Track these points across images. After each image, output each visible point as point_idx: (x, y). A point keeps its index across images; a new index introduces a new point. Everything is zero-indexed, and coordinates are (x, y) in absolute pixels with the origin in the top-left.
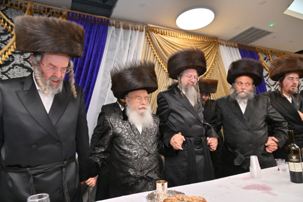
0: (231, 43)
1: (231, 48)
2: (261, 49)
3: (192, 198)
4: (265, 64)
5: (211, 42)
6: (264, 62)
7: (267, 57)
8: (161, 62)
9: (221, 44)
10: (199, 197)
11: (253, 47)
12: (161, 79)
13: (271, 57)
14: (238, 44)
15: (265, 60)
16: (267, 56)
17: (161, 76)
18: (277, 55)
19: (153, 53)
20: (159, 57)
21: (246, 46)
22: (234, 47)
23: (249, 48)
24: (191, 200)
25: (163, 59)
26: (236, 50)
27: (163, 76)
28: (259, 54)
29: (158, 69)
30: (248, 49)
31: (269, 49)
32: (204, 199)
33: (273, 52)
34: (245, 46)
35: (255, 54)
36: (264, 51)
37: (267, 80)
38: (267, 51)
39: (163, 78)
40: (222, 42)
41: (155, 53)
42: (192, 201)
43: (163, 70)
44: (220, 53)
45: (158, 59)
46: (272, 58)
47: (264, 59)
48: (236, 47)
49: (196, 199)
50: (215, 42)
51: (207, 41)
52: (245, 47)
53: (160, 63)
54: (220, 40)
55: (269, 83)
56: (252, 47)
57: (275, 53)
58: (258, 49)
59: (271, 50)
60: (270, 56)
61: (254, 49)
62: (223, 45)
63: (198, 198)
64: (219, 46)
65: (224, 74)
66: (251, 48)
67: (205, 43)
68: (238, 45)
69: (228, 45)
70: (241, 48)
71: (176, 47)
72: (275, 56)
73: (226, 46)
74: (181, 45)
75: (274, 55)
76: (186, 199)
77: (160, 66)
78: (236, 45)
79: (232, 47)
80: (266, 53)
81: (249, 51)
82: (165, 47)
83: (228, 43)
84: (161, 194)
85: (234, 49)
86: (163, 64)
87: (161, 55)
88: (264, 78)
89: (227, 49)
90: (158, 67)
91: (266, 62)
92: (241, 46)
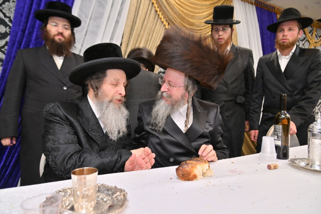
1: (247, 4)
8: (158, 10)
11: (273, 7)
12: (158, 32)
17: (158, 29)
20: (156, 3)
21: (265, 4)
23: (268, 7)
25: (161, 6)
26: (252, 7)
27: (160, 29)
29: (155, 19)
30: (266, 9)
34: (263, 3)
35: (273, 14)
39: (160, 32)
43: (160, 21)
48: (252, 3)
52: (263, 6)
53: (156, 11)
56: (271, 6)
58: (278, 9)
61: (274, 9)
66: (270, 8)
68: (255, 2)
70: (259, 6)
77: (157, 16)
79: (249, 3)
81: (267, 10)
85: (251, 5)
86: (161, 13)
89: (242, 4)
90: (154, 16)
92: (258, 3)
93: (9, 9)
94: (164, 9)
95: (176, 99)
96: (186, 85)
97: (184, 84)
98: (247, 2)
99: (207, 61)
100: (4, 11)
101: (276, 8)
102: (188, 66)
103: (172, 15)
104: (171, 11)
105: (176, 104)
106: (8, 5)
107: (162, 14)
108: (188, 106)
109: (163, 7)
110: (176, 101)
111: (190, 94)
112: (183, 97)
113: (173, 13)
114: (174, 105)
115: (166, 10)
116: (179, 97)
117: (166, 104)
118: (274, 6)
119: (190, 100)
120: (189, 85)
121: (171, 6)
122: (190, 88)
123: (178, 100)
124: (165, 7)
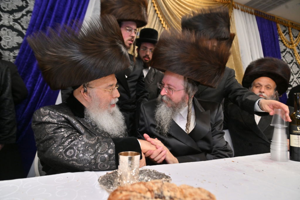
0: (248, 8)
1: (247, 14)
2: (281, 19)
3: (181, 191)
4: (283, 37)
5: (224, 3)
6: (282, 35)
7: (286, 30)
8: (162, 20)
9: (235, 8)
10: (199, 188)
13: (291, 30)
14: (255, 11)
15: (283, 33)
16: (286, 28)
18: (298, 29)
19: (153, 8)
20: (160, 14)
21: (265, 14)
22: (251, 13)
23: (268, 16)
24: (178, 195)
25: (164, 16)
26: (252, 17)
28: (279, 25)
30: (266, 18)
31: (289, 20)
32: (210, 195)
33: (293, 25)
34: (263, 13)
35: (273, 24)
36: (284, 22)
37: (283, 57)
38: (287, 23)
40: (237, 6)
41: (156, 8)
42: (182, 198)
44: (234, 18)
45: (159, 15)
46: (292, 32)
47: (283, 31)
48: (252, 13)
49: (191, 195)
50: (229, 3)
51: (220, 2)
52: (263, 15)
54: (235, 3)
55: (285, 59)
56: (270, 16)
57: (296, 26)
58: (278, 18)
59: (292, 22)
60: (290, 28)
61: (273, 18)
62: (238, 9)
63: (196, 193)
64: (233, 9)
65: (235, 44)
66: (270, 17)
67: (217, 4)
69: (244, 10)
70: (259, 16)
71: (182, 3)
72: (296, 29)
73: (242, 10)
74: (189, 2)
75: (294, 28)
76: (168, 191)
77: (161, 25)
78: (253, 11)
79: (249, 13)
80: (286, 25)
82: (169, 2)
83: (243, 8)
84: (126, 176)
85: (251, 15)
86: (164, 23)
87: (163, 11)
88: (281, 54)
89: (242, 14)
90: (158, 26)
91: (285, 36)
92: (258, 13)
93: (27, 22)
94: (168, 19)
95: (177, 102)
96: (186, 87)
97: (183, 86)
98: (247, 12)
99: (206, 62)
100: (22, 24)
101: (276, 17)
102: (187, 68)
103: (175, 24)
104: (174, 21)
105: (177, 106)
106: (26, 19)
107: (166, 24)
108: (189, 108)
109: (166, 17)
110: (177, 103)
111: (190, 96)
112: (183, 99)
113: (176, 23)
114: (175, 108)
115: (169, 20)
116: (180, 99)
117: (167, 106)
118: (273, 16)
119: (191, 102)
120: (189, 87)
121: (174, 16)
122: (190, 90)
123: (178, 103)
124: (169, 17)
